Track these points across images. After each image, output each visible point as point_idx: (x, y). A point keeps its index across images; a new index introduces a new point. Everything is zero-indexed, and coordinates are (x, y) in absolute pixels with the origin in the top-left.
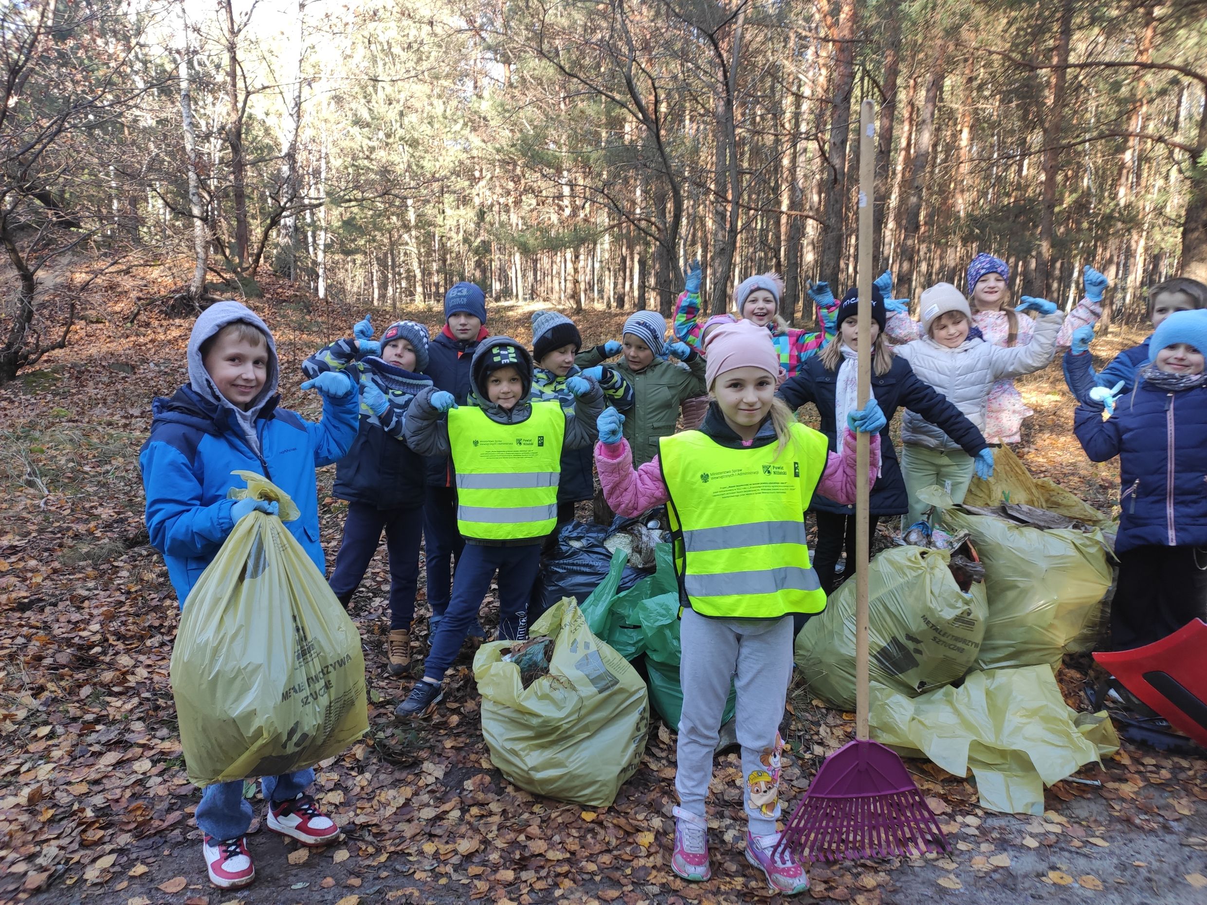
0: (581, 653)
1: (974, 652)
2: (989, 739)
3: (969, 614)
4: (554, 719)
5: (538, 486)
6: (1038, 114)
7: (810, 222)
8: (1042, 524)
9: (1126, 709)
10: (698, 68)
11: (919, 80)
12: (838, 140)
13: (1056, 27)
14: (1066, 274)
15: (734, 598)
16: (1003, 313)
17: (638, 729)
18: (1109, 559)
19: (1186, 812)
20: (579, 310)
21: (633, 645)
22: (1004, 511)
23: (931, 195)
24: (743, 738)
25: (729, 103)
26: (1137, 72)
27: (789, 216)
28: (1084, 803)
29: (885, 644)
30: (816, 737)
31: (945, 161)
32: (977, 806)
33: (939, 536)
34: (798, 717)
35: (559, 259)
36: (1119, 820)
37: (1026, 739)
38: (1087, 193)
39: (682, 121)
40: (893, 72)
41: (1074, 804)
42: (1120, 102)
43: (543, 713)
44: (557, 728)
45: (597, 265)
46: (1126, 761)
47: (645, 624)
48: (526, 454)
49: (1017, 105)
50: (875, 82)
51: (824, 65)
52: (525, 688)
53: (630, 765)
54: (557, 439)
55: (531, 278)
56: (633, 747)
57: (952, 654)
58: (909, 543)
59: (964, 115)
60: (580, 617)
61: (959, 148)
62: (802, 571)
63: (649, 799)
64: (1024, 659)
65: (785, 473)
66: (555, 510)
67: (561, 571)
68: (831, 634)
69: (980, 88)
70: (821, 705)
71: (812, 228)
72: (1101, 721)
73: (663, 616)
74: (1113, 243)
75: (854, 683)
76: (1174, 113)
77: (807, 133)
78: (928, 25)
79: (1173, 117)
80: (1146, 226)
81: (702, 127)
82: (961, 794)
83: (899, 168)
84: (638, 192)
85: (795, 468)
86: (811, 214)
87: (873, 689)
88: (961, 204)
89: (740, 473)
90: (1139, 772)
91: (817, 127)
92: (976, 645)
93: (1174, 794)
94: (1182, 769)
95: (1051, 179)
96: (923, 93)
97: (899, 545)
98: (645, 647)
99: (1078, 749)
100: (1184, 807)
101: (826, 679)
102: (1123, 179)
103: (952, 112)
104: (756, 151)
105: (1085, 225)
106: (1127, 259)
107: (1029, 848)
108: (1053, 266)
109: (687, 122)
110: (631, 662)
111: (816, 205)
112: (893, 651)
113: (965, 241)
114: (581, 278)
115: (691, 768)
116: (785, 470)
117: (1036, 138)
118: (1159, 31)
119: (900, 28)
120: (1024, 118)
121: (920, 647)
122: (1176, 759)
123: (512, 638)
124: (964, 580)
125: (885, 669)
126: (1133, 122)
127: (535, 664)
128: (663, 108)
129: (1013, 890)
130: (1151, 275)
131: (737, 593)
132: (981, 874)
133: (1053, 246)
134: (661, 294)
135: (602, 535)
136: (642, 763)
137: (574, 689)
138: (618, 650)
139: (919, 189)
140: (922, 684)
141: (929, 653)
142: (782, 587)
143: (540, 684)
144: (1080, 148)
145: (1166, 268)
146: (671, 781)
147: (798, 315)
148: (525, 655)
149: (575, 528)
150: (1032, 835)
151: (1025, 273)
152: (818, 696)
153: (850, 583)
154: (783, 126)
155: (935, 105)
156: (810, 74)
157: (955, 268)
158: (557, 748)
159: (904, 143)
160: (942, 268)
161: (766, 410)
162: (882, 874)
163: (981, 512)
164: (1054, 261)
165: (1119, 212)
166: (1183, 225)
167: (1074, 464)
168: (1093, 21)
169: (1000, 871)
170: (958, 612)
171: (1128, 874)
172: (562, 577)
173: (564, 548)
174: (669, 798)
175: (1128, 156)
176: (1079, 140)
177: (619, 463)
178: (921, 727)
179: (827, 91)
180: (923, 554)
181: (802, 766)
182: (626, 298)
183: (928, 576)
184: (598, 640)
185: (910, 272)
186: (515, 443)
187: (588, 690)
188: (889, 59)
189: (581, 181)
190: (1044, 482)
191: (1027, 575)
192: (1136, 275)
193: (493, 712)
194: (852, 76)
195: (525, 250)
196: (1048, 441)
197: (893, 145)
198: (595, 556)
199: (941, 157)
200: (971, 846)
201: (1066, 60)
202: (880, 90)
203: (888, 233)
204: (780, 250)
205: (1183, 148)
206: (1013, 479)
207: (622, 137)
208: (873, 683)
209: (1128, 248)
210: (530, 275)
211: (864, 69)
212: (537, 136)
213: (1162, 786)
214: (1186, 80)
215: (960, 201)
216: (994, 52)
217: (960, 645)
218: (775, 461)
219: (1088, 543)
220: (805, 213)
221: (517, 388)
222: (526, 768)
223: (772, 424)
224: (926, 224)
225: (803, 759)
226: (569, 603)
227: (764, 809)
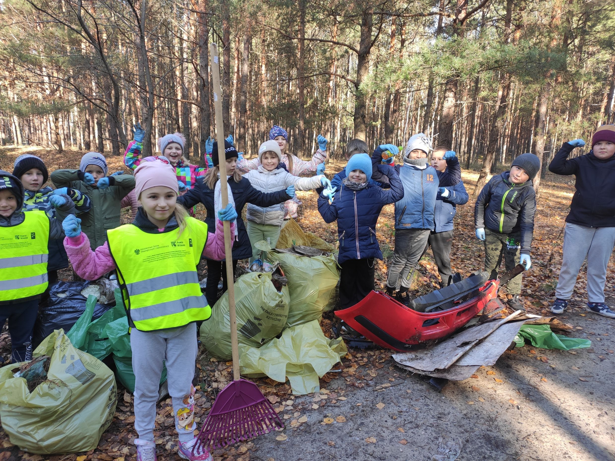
0: (69, 362)
1: (284, 320)
2: (294, 361)
3: (282, 302)
4: (53, 407)
5: (33, 263)
6: (294, 61)
7: (193, 106)
8: (310, 254)
9: (349, 334)
10: (124, 17)
11: (241, 38)
12: (203, 64)
13: (298, 20)
14: (310, 136)
15: (160, 318)
16: (286, 155)
17: (110, 399)
18: (338, 268)
19: (374, 375)
20: (61, 151)
21: (105, 350)
22: (294, 250)
23: (251, 96)
24: (172, 392)
25: (142, 38)
26: (332, 46)
27: (182, 102)
28: (335, 381)
29: (244, 323)
30: (213, 378)
31: (256, 80)
32: (291, 394)
33: (266, 265)
34: (203, 370)
35: (45, 120)
36: (350, 386)
37: (310, 357)
38: (316, 100)
39: (117, 46)
40: (228, 33)
41: (332, 383)
42: (326, 59)
43: (45, 405)
44: (56, 412)
45: (71, 125)
46: (350, 357)
47: (110, 337)
48: (23, 245)
49: (285, 56)
50: (219, 36)
51: (193, 24)
52: (31, 392)
53: (107, 421)
54: (45, 234)
55: (27, 131)
56: (108, 410)
57: (276, 323)
58: (253, 271)
59: (262, 58)
60: (67, 341)
61: (261, 74)
62: (197, 298)
63: (120, 438)
64: (307, 319)
65: (184, 245)
66: (46, 277)
67: (53, 313)
68: (218, 323)
69: (268, 46)
70: (215, 360)
71: (194, 109)
72: (340, 342)
73: (121, 330)
74: (328, 123)
75: (231, 346)
76: (347, 67)
77: (187, 59)
78: (242, 11)
79: (346, 68)
80: (340, 116)
81: (129, 49)
82: (283, 390)
83: (235, 82)
84: (94, 84)
85: (190, 242)
86: (193, 102)
87: (240, 348)
88: (264, 101)
89: (158, 247)
90: (356, 361)
91: (192, 56)
92: (286, 316)
93: (370, 368)
94: (371, 356)
95: (302, 92)
96: (243, 45)
97: (248, 272)
98: (112, 349)
99: (332, 357)
100: (373, 373)
101: (216, 346)
102: (330, 94)
103: (257, 56)
104: (161, 66)
105: (317, 114)
106: (334, 130)
107: (315, 410)
108: (305, 132)
109: (120, 47)
110: (104, 361)
111: (196, 97)
112: (249, 326)
113: (268, 119)
114: (60, 131)
115: (143, 416)
116: (184, 243)
117: (294, 72)
118: (339, 28)
119: (229, 9)
120: (288, 62)
121: (261, 322)
122: (369, 352)
123: (20, 361)
124: (278, 286)
125: (245, 336)
126: (332, 68)
127: (38, 375)
128: (105, 36)
129: (309, 433)
130: (343, 137)
131: (161, 315)
132: (295, 429)
133: (304, 123)
134: (112, 141)
135: (79, 288)
136: (115, 417)
137: (65, 385)
138: (93, 355)
139: (245, 93)
140: (263, 340)
141: (265, 325)
142: (187, 308)
143: (42, 389)
144: (312, 78)
145: (349, 134)
146: (132, 424)
147: (192, 154)
148: (30, 370)
149: (60, 286)
150: (316, 403)
151: (294, 135)
152: (213, 356)
153: (225, 295)
154: (174, 53)
155: (249, 52)
156: (186, 28)
157: (264, 132)
158: (56, 424)
159: (236, 70)
160: (259, 131)
161: (172, 211)
162: (250, 443)
163: (284, 251)
164: (305, 130)
165: (330, 109)
166: (354, 116)
167: (320, 223)
168: (313, 20)
169: (304, 425)
170: (277, 302)
171: (355, 410)
172: (54, 317)
173: (54, 299)
174: (132, 434)
175: (331, 84)
176: (312, 74)
177: (81, 248)
178: (263, 361)
179: (195, 38)
180: (259, 276)
181: (207, 396)
182: (91, 144)
183: (262, 287)
184: (80, 352)
185: (245, 134)
186: (14, 238)
187: (76, 385)
188: (225, 25)
189: (55, 75)
190: (309, 234)
191: (305, 279)
192: (338, 138)
193: (9, 412)
194: (208, 32)
195: (20, 114)
196: (309, 213)
197: (231, 70)
198: (76, 301)
199: (254, 78)
200: (290, 416)
201: (304, 36)
202: (222, 41)
203: (232, 114)
204: (178, 120)
205: (351, 81)
206: (296, 234)
207: (80, 51)
208: (240, 344)
209: (334, 125)
210: (27, 129)
211: (214, 29)
212: (22, 44)
213: (364, 366)
214: (351, 51)
215: (264, 100)
216: (274, 29)
217: (279, 318)
218: (178, 239)
219: (329, 261)
220: (191, 101)
221: (13, 203)
222: (35, 441)
223: (175, 218)
224: (249, 110)
225: (207, 392)
226: (59, 333)
227: (187, 428)
